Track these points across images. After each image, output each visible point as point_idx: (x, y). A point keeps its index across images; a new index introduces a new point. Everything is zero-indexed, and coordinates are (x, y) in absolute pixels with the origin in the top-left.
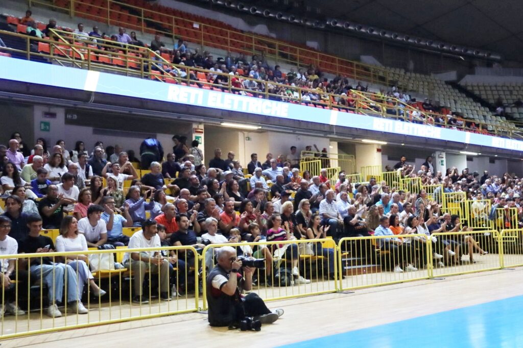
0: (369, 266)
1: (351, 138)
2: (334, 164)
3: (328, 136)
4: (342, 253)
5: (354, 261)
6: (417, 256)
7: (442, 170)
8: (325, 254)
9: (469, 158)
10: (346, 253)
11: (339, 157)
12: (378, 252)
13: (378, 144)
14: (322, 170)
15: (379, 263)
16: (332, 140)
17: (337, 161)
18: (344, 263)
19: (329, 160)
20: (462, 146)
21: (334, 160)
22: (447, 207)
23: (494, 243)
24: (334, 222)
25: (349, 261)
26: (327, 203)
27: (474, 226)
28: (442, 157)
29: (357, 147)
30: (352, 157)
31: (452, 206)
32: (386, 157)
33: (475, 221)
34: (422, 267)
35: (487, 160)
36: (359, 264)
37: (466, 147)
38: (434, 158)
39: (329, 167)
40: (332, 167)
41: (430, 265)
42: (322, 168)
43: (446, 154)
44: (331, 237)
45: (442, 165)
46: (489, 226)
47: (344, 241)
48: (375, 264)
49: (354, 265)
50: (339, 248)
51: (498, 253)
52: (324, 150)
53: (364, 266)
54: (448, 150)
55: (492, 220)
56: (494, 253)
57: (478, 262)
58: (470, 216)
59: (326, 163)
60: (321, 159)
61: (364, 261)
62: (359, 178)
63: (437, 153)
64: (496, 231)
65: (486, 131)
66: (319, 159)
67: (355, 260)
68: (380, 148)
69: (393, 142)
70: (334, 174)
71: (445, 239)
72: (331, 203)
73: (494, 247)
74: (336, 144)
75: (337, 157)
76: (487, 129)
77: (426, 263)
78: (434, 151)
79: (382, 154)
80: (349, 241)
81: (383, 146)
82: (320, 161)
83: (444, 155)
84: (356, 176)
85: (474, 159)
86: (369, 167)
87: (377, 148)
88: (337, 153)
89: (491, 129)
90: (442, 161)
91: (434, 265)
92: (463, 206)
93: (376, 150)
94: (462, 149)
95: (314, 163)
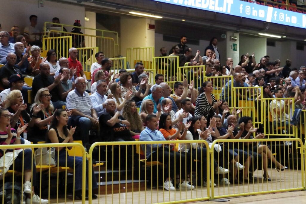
0: (129, 181)
1: (114, 9)
2: (91, 43)
3: (83, 3)
4: (94, 163)
5: (109, 175)
6: (194, 170)
7: (235, 57)
8: (70, 165)
9: (271, 42)
10: (100, 164)
11: (98, 33)
12: (142, 163)
13: (152, 19)
14: (72, 49)
15: (142, 178)
16: (89, 9)
17: (94, 39)
18: (95, 177)
19: (83, 37)
20: (261, 26)
21: (90, 37)
23: (295, 156)
24: (86, 120)
25: (102, 175)
26: (76, 96)
27: (271, 133)
28: (235, 40)
29: (123, 21)
30: (116, 34)
31: (245, 106)
32: (161, 37)
33: (273, 126)
34: (199, 185)
35: (294, 46)
36: (116, 179)
37: (267, 28)
38: (224, 40)
39: (84, 46)
40: (87, 47)
41: (210, 182)
42: (73, 46)
43: (240, 35)
44: (81, 141)
45: (235, 50)
46: (291, 133)
47: (97, 147)
48: (138, 179)
49: (109, 180)
50: (90, 156)
52: (77, 23)
53: (123, 182)
54: (241, 30)
55: (295, 125)
56: (295, 169)
58: (267, 119)
59: (79, 41)
60: (73, 36)
61: (123, 175)
62: (123, 63)
63: (229, 34)
64: (300, 139)
65: (295, 6)
66: (70, 35)
67: (111, 173)
68: (153, 23)
69: (170, 16)
70: (89, 57)
71: (231, 148)
72: (82, 96)
73: (295, 160)
74: (94, 14)
75: (94, 33)
76: (296, 4)
77: (205, 179)
78: (224, 32)
79: (156, 32)
80: (103, 147)
81: (157, 21)
82: (71, 37)
83: (238, 38)
84: (120, 60)
85: (277, 43)
86: (137, 49)
87: (150, 23)
88: (95, 28)
89: (301, 4)
90: (235, 45)
91: (216, 182)
92: (258, 105)
93: (147, 27)
94: (261, 30)
95: (62, 39)
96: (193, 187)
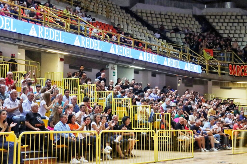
0: (45, 158)
1: (38, 47)
2: (21, 69)
3: (17, 43)
4: (22, 145)
5: (32, 154)
6: (88, 150)
7: (113, 79)
9: (136, 72)
10: (26, 146)
11: (26, 63)
12: (54, 146)
13: (62, 54)
15: (54, 156)
16: (20, 47)
17: (23, 67)
18: (23, 155)
19: (17, 65)
20: (130, 61)
21: (21, 65)
22: (115, 110)
23: (151, 142)
24: (17, 119)
25: (28, 154)
26: (10, 101)
27: (136, 127)
28: (115, 69)
29: (43, 55)
30: (38, 63)
31: (120, 110)
32: (67, 66)
33: (137, 123)
34: (91, 160)
35: (150, 74)
36: (37, 156)
37: (134, 62)
38: (108, 69)
39: (17, 70)
40: (18, 71)
41: (98, 158)
42: (9, 71)
43: (118, 66)
44: (13, 132)
45: (114, 75)
46: (148, 127)
47: (24, 135)
48: (51, 156)
49: (32, 157)
50: (19, 140)
51: (153, 150)
52: (13, 56)
53: (41, 158)
54: (118, 63)
55: (151, 122)
56: (151, 150)
57: (138, 156)
58: (134, 118)
59: (13, 67)
60: (9, 64)
62: (43, 82)
63: (111, 66)
64: (154, 131)
65: (150, 50)
66: (7, 63)
68: (63, 57)
69: (73, 53)
70: (20, 78)
72: (14, 101)
73: (151, 144)
74: (24, 51)
75: (24, 62)
76: (151, 49)
77: (95, 156)
78: (108, 64)
79: (64, 63)
81: (65, 56)
82: (8, 65)
83: (116, 67)
84: (40, 80)
85: (140, 72)
86: (52, 73)
87: (60, 57)
88: (24, 59)
89: (154, 49)
90: (114, 72)
91: (102, 158)
93: (59, 59)
94: (130, 63)
96: (87, 161)
